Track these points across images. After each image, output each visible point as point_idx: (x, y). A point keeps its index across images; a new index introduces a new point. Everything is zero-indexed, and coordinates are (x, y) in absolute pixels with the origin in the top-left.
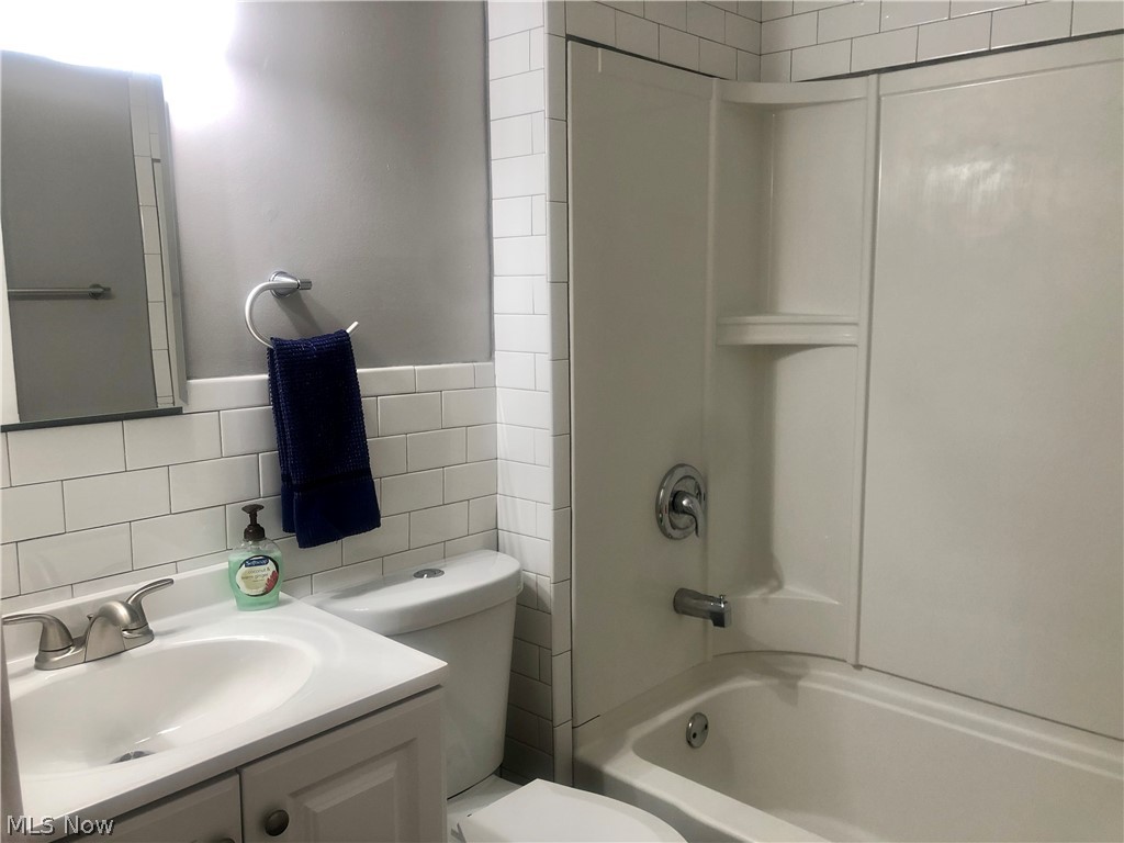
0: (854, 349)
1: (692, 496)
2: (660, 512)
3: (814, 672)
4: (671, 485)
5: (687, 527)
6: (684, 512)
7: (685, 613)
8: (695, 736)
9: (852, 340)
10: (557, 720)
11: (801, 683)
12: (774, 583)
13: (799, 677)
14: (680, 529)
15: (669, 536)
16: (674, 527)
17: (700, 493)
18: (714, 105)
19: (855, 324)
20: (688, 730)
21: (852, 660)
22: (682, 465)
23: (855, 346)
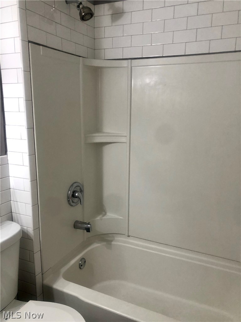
0: (126, 144)
1: (79, 192)
2: (69, 198)
3: (116, 238)
4: (73, 189)
5: (78, 202)
6: (76, 197)
7: (77, 228)
8: (82, 266)
9: (125, 141)
10: (37, 274)
11: (113, 243)
12: (104, 213)
13: (112, 241)
14: (75, 203)
15: (72, 206)
16: (73, 202)
17: (81, 191)
18: (81, 66)
19: (126, 136)
20: (80, 264)
21: (127, 234)
22: (75, 183)
23: (126, 143)
